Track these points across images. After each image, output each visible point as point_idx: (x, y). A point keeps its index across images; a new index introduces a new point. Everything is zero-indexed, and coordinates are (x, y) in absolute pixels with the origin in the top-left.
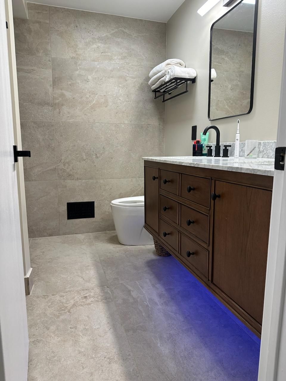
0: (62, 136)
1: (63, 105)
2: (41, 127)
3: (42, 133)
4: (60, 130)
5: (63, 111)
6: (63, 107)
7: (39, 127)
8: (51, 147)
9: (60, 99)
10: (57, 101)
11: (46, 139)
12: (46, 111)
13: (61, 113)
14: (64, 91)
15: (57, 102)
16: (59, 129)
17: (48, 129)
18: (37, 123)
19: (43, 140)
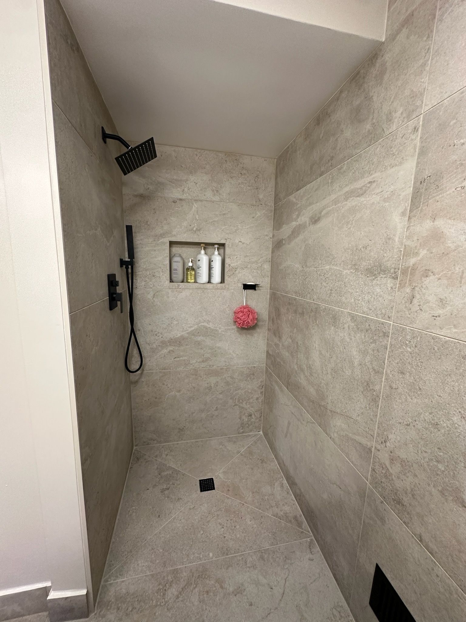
0: (402, 373)
1: (426, 273)
2: (362, 331)
3: (361, 346)
4: (402, 353)
5: (424, 294)
6: (427, 281)
7: (358, 329)
8: (371, 390)
9: (423, 252)
10: (412, 261)
11: (365, 364)
12: (378, 290)
13: (415, 301)
14: (439, 223)
15: (411, 264)
16: (400, 348)
17: (374, 341)
18: (355, 320)
19: (360, 365)
